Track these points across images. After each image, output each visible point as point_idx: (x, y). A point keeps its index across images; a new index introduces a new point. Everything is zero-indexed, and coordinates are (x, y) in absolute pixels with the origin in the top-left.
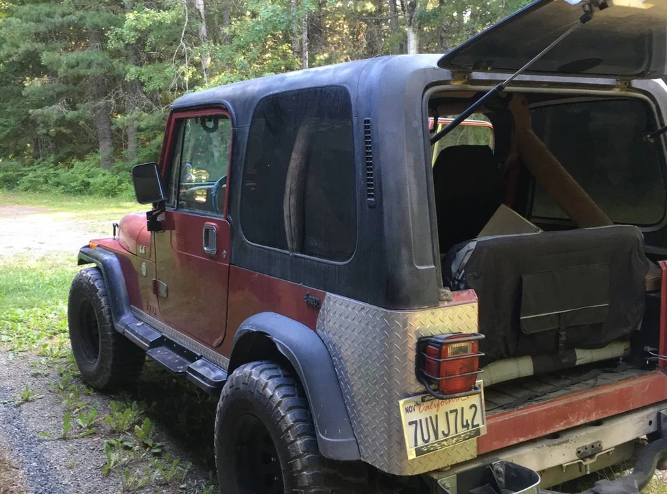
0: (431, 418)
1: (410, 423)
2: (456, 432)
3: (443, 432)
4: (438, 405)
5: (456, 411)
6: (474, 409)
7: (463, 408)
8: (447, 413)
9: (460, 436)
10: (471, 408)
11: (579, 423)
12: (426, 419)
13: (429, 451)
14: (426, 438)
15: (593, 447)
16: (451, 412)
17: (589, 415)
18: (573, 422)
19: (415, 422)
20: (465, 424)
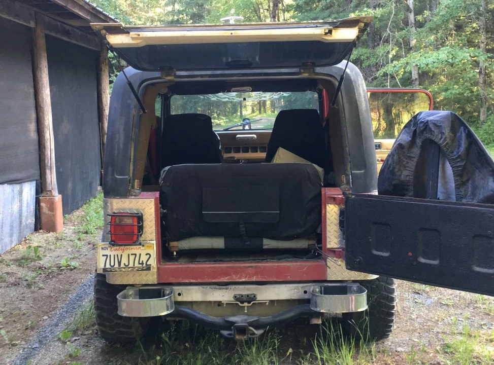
0: (117, 255)
1: (103, 255)
2: (134, 265)
3: (125, 264)
4: (124, 250)
5: (135, 255)
6: (148, 256)
7: (140, 254)
8: (129, 255)
9: (134, 268)
10: (147, 254)
11: (241, 280)
12: (114, 255)
13: (111, 271)
14: (112, 264)
15: (248, 296)
16: (132, 254)
17: (250, 277)
18: (236, 279)
19: (107, 256)
20: (141, 262)
